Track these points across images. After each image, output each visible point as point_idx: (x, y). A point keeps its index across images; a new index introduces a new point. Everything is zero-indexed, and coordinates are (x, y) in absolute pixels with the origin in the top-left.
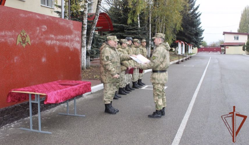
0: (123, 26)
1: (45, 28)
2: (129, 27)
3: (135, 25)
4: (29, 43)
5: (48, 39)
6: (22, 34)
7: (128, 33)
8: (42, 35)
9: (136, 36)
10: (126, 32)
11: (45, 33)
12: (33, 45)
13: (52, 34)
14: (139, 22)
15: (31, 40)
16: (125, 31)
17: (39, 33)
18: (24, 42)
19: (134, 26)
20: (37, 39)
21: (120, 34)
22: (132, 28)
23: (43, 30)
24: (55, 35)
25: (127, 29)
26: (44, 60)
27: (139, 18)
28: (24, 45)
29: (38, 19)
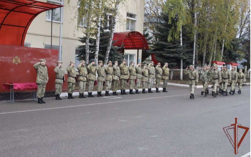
0: (163, 44)
1: (30, 55)
2: (169, 45)
3: (176, 42)
4: (20, 62)
5: (31, 60)
6: (16, 58)
7: (168, 52)
8: (28, 58)
9: (175, 55)
10: (166, 51)
11: (29, 57)
12: (22, 63)
13: (35, 57)
14: (181, 39)
15: (21, 61)
16: (165, 49)
17: (26, 57)
18: (16, 62)
19: (175, 44)
20: (25, 60)
21: (160, 52)
22: (173, 47)
23: (29, 55)
24: (36, 58)
25: (167, 48)
26: (28, 71)
27: (181, 35)
28: (16, 64)
29: (26, 50)
